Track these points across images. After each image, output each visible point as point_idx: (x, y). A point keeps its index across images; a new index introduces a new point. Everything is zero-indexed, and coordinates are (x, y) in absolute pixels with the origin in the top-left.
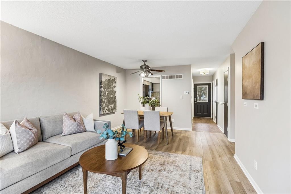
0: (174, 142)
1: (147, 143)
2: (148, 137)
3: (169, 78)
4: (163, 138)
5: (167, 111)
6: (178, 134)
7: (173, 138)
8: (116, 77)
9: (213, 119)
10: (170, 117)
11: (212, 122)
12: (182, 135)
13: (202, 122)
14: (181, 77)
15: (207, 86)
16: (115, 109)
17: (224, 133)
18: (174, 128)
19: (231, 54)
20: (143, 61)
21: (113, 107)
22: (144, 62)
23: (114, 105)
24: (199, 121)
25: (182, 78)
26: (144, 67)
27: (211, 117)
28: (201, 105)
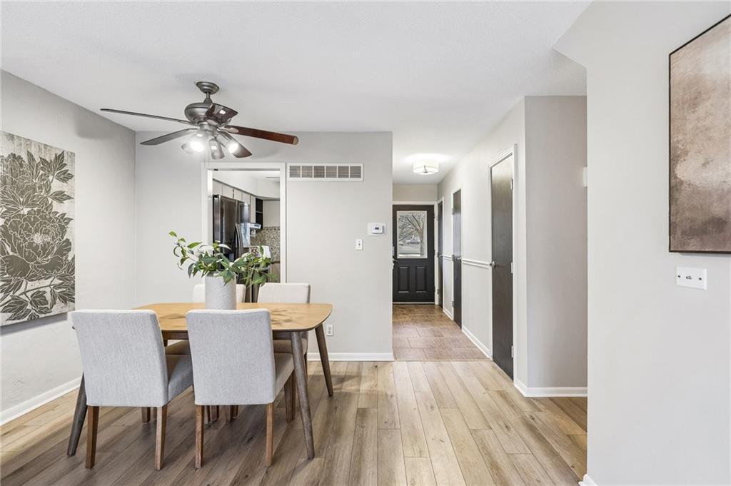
0: (338, 433)
1: (208, 467)
2: (224, 423)
3: (317, 176)
4: (291, 418)
5: (308, 301)
6: (350, 382)
7: (331, 411)
8: (72, 154)
9: (441, 305)
10: (319, 330)
11: (441, 316)
12: (365, 387)
13: (415, 322)
14: (356, 172)
15: (424, 214)
16: (68, 297)
17: (491, 359)
18: (332, 357)
19: (525, 97)
20: (199, 85)
21: (48, 290)
22: (204, 91)
23: (57, 282)
24: (408, 318)
25: (360, 177)
26: (201, 112)
27: (437, 302)
28: (409, 268)
